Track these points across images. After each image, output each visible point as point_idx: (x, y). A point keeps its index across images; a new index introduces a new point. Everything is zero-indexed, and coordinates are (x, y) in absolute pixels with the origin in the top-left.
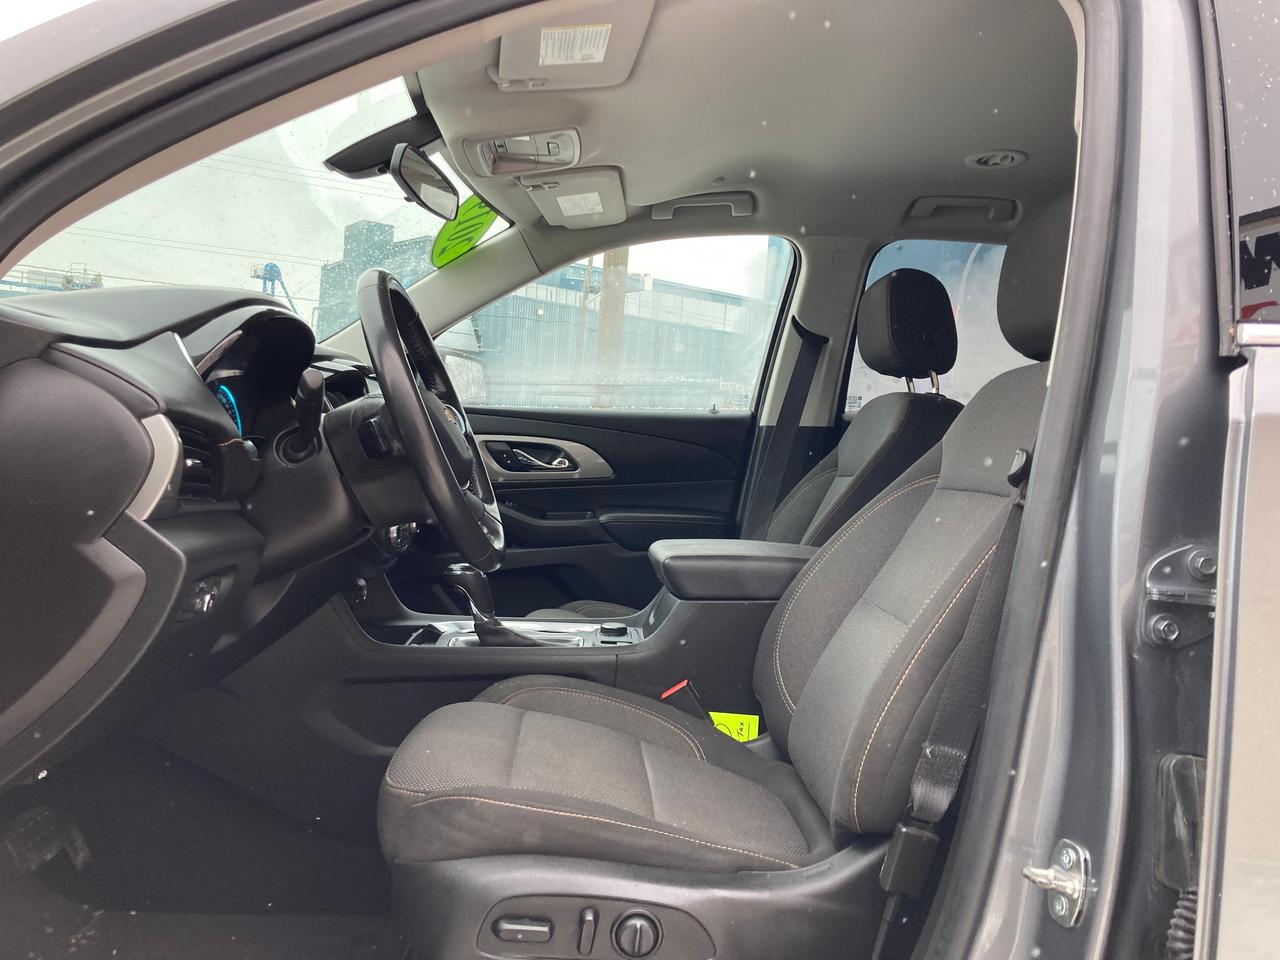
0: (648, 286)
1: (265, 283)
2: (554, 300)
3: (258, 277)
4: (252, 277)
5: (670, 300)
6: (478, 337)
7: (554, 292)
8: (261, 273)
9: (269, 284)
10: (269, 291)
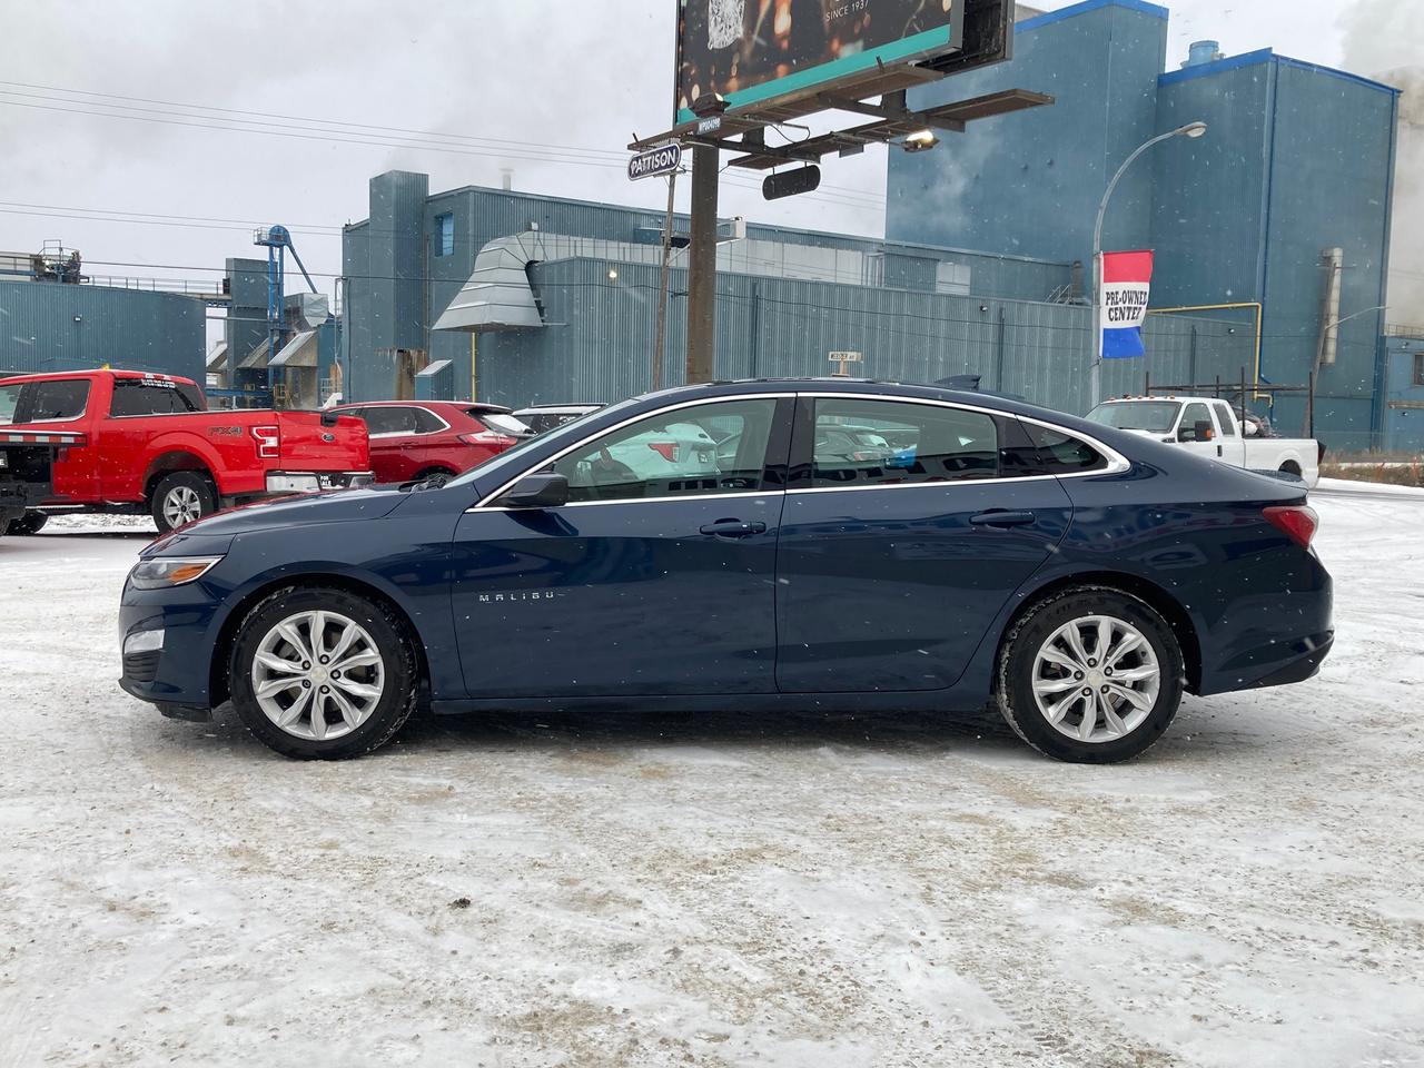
0: (741, 231)
1: (271, 250)
2: (627, 259)
3: (265, 244)
4: (256, 244)
5: (768, 249)
6: (541, 311)
7: (627, 251)
8: (264, 238)
9: (277, 251)
10: (277, 259)
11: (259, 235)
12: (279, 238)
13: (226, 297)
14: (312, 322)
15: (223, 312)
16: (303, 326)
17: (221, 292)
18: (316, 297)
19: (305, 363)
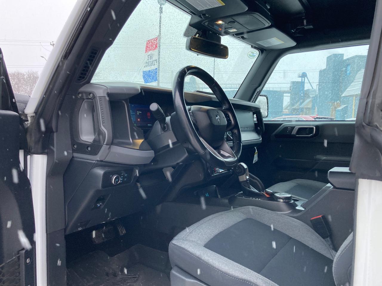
1: (302, 78)
3: (300, 77)
4: (298, 77)
8: (300, 76)
9: (303, 79)
10: (303, 81)
11: (299, 75)
12: (304, 75)
13: (290, 91)
14: (311, 96)
15: (289, 95)
16: (309, 97)
17: (289, 90)
18: (313, 90)
19: (309, 107)
